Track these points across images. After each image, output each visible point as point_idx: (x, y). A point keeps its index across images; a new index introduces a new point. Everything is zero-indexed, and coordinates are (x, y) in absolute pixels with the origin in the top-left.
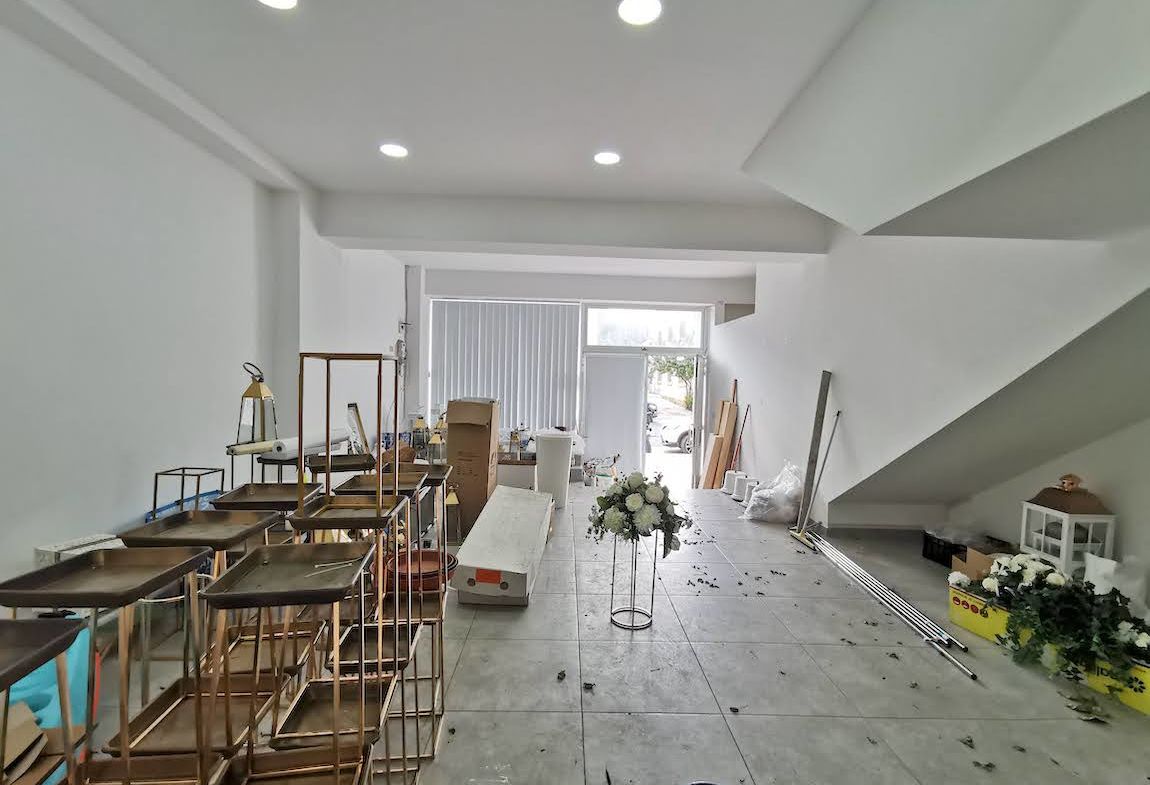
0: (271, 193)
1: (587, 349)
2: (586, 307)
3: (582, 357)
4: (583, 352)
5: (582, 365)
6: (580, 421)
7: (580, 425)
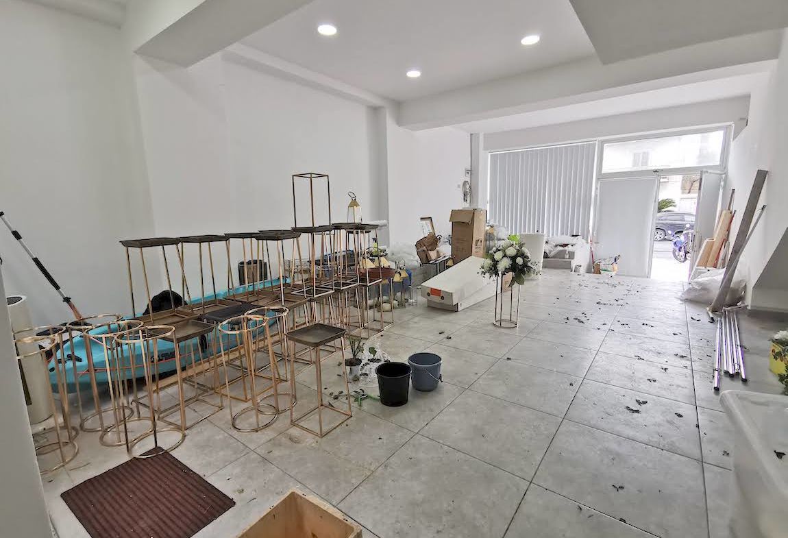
0: (375, 110)
1: (601, 176)
2: (603, 142)
3: (597, 183)
4: (598, 179)
5: (597, 189)
6: (593, 231)
7: (593, 234)
